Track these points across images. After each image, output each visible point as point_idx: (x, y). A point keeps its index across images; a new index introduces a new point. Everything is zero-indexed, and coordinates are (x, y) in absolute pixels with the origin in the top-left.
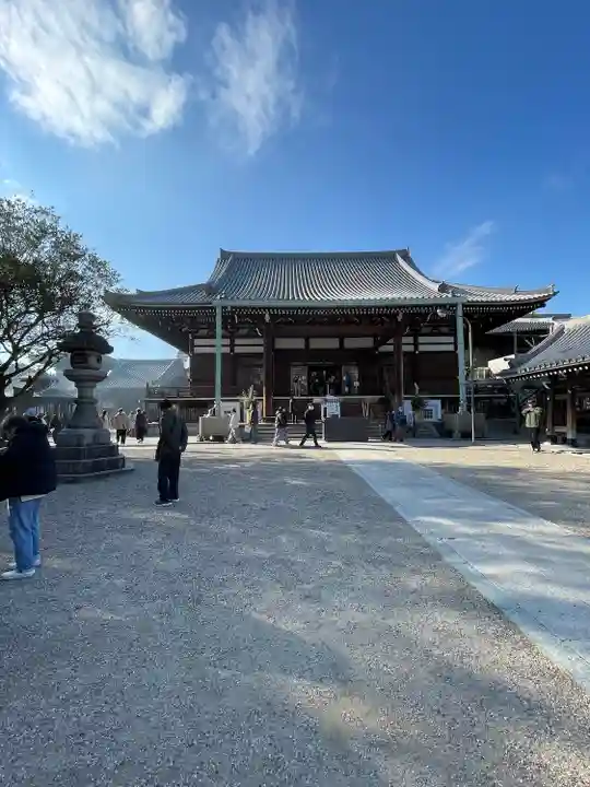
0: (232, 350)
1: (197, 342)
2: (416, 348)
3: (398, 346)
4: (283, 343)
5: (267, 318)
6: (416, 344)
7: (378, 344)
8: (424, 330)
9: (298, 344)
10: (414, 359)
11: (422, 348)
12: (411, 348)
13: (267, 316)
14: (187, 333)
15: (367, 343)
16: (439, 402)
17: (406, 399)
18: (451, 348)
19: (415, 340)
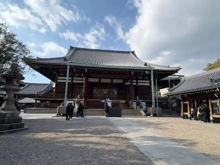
0: (72, 81)
1: (59, 78)
2: (137, 84)
3: (132, 83)
4: (91, 80)
5: (86, 71)
6: (137, 82)
7: (124, 82)
8: (140, 78)
9: (97, 80)
10: (137, 88)
11: (139, 84)
12: (135, 84)
13: (86, 70)
14: (55, 74)
15: (121, 81)
16: (145, 103)
17: (134, 101)
18: (149, 84)
19: (137, 81)
